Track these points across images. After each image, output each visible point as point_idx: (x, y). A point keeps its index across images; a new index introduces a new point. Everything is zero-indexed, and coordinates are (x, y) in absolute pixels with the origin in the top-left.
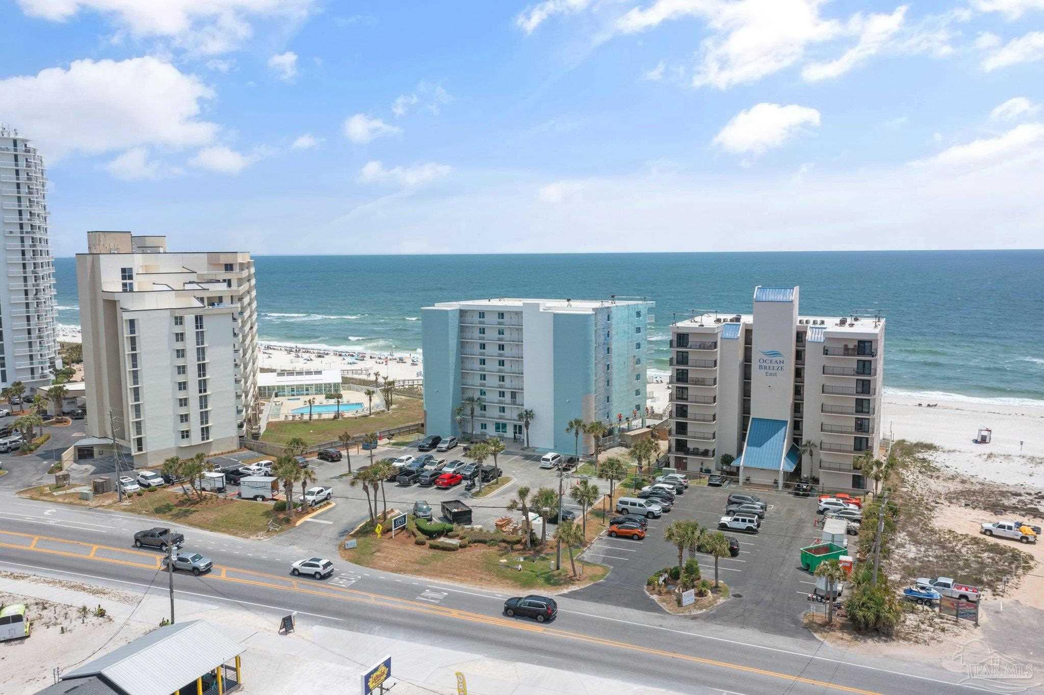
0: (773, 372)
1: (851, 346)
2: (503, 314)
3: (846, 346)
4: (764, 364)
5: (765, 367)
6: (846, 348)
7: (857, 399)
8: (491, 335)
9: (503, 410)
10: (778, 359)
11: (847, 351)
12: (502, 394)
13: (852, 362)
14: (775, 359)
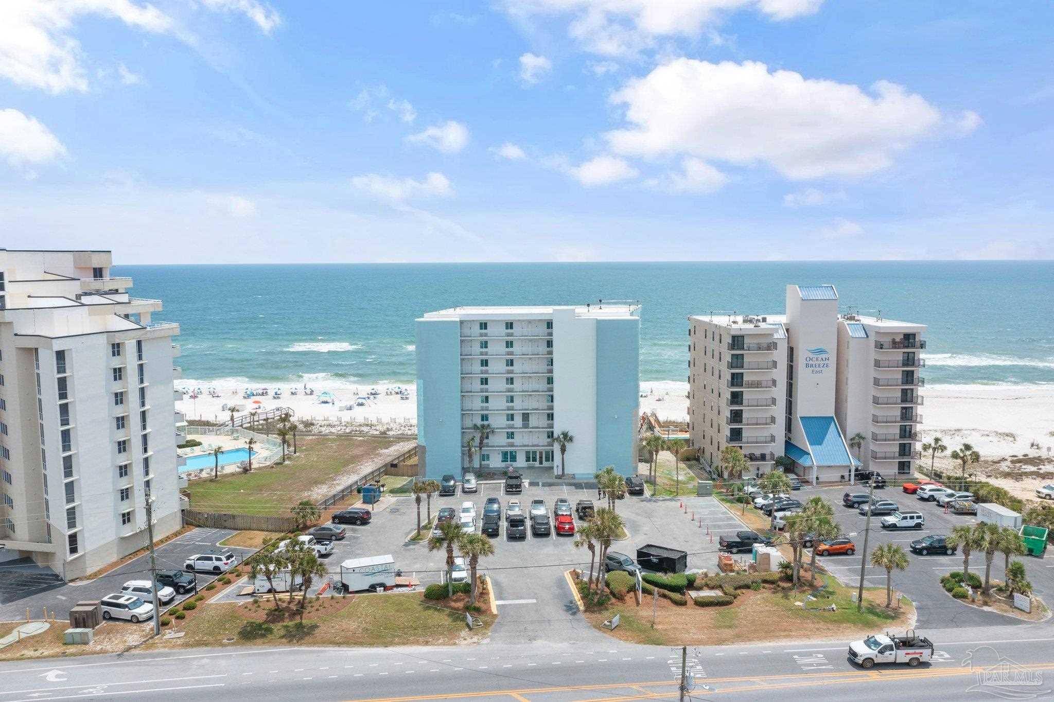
0: (818, 369)
1: (898, 340)
2: (511, 324)
3: (894, 339)
4: (811, 362)
5: (812, 366)
6: (894, 342)
7: (902, 389)
8: (497, 349)
9: (511, 435)
10: (824, 356)
11: (895, 344)
12: (511, 417)
13: (898, 355)
14: (820, 356)
